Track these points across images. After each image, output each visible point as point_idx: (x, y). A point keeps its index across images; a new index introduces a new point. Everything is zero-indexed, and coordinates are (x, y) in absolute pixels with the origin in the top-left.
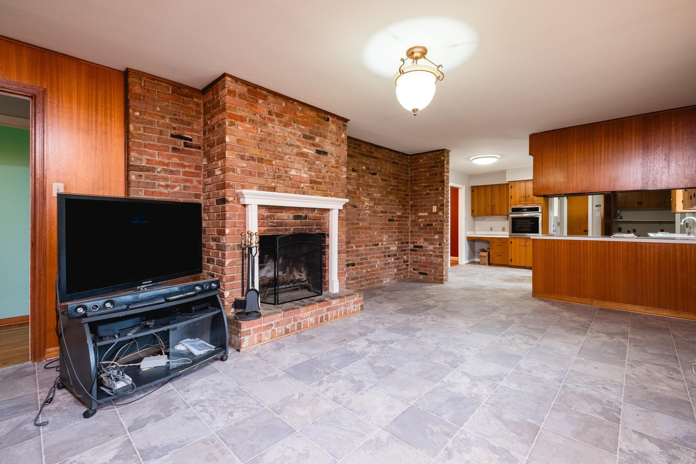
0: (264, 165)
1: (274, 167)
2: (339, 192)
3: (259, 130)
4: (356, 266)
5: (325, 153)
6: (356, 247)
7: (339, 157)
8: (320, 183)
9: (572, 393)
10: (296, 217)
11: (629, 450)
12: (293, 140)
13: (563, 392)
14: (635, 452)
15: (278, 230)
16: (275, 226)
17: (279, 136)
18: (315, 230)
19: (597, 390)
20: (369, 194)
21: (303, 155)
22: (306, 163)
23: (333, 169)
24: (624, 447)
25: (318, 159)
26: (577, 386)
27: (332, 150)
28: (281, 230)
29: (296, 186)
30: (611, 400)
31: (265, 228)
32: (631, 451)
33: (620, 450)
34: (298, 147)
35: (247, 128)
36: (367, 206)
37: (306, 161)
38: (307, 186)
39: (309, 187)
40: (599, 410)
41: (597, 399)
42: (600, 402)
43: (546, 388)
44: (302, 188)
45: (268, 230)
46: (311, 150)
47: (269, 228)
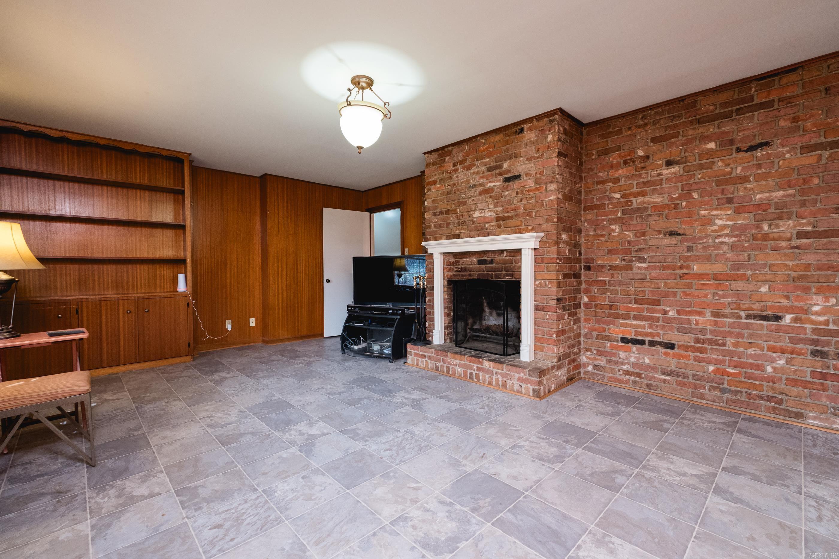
0: (450, 215)
1: (458, 215)
2: (542, 223)
3: (446, 185)
4: (676, 350)
5: (517, 177)
6: (679, 312)
7: (541, 173)
8: (510, 218)
9: (240, 489)
10: (480, 262)
11: (156, 476)
12: (477, 180)
13: (247, 482)
14: (152, 478)
15: (463, 276)
16: (460, 271)
17: (463, 182)
18: (504, 276)
19: (223, 514)
20: (730, 201)
21: (487, 191)
22: (491, 200)
23: (531, 193)
24: (161, 475)
25: (505, 189)
26: (246, 501)
27: (528, 168)
28: (465, 276)
29: (479, 228)
30: (199, 512)
31: (452, 274)
32: (154, 477)
33: (162, 472)
34: (481, 185)
35: (438, 188)
36: (723, 227)
37: (491, 197)
38: (493, 226)
39: (495, 226)
40: (200, 490)
41: (213, 502)
42: (208, 500)
43: (263, 474)
44: (487, 229)
45: (454, 275)
46: (497, 181)
47: (455, 273)
